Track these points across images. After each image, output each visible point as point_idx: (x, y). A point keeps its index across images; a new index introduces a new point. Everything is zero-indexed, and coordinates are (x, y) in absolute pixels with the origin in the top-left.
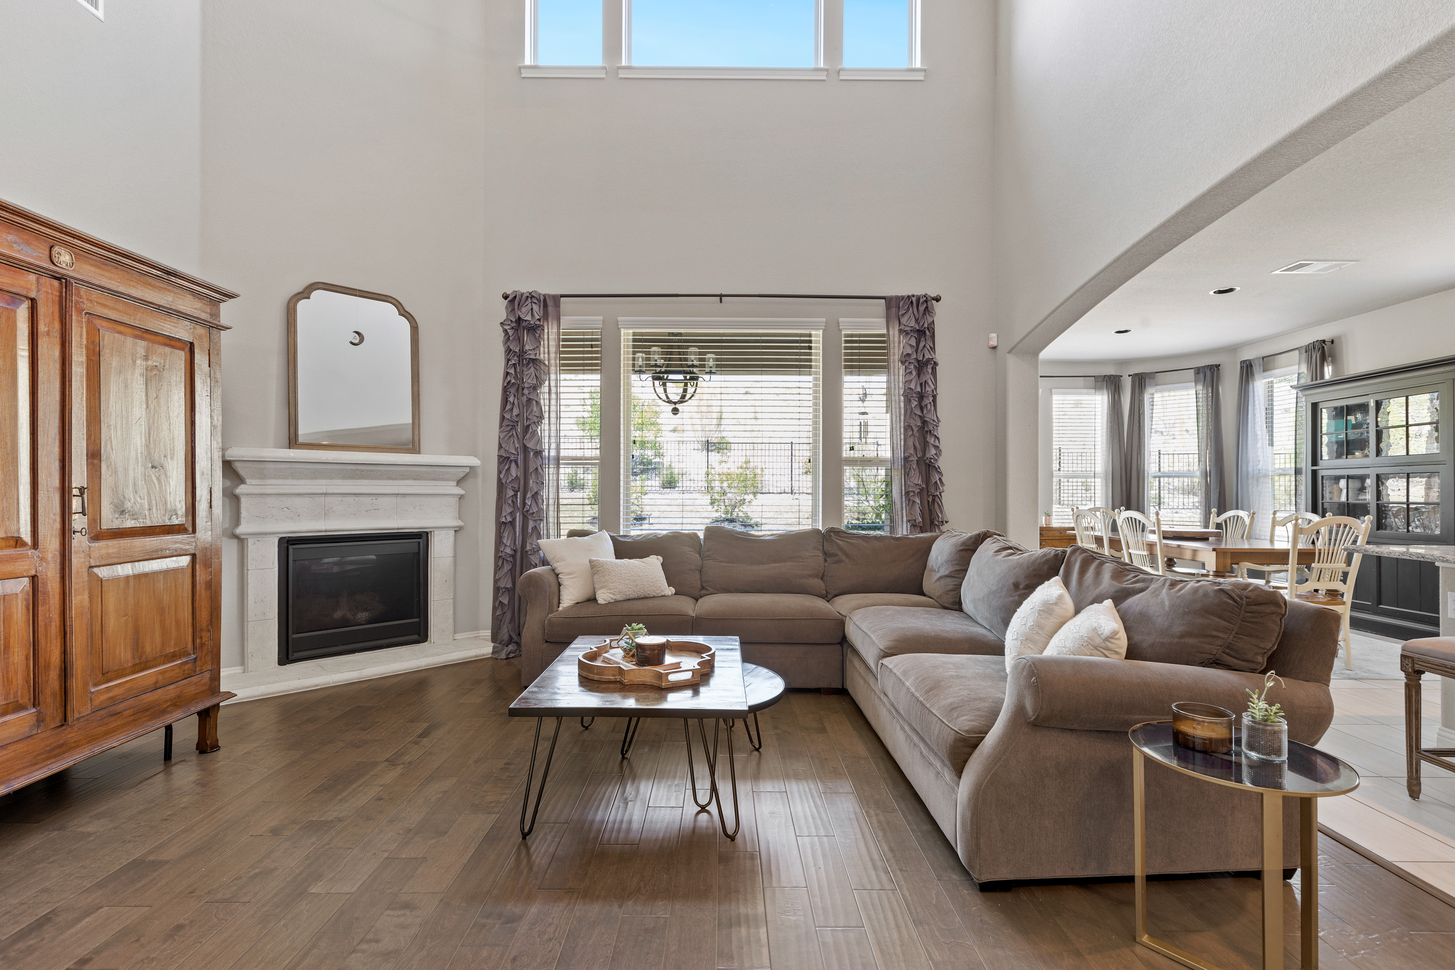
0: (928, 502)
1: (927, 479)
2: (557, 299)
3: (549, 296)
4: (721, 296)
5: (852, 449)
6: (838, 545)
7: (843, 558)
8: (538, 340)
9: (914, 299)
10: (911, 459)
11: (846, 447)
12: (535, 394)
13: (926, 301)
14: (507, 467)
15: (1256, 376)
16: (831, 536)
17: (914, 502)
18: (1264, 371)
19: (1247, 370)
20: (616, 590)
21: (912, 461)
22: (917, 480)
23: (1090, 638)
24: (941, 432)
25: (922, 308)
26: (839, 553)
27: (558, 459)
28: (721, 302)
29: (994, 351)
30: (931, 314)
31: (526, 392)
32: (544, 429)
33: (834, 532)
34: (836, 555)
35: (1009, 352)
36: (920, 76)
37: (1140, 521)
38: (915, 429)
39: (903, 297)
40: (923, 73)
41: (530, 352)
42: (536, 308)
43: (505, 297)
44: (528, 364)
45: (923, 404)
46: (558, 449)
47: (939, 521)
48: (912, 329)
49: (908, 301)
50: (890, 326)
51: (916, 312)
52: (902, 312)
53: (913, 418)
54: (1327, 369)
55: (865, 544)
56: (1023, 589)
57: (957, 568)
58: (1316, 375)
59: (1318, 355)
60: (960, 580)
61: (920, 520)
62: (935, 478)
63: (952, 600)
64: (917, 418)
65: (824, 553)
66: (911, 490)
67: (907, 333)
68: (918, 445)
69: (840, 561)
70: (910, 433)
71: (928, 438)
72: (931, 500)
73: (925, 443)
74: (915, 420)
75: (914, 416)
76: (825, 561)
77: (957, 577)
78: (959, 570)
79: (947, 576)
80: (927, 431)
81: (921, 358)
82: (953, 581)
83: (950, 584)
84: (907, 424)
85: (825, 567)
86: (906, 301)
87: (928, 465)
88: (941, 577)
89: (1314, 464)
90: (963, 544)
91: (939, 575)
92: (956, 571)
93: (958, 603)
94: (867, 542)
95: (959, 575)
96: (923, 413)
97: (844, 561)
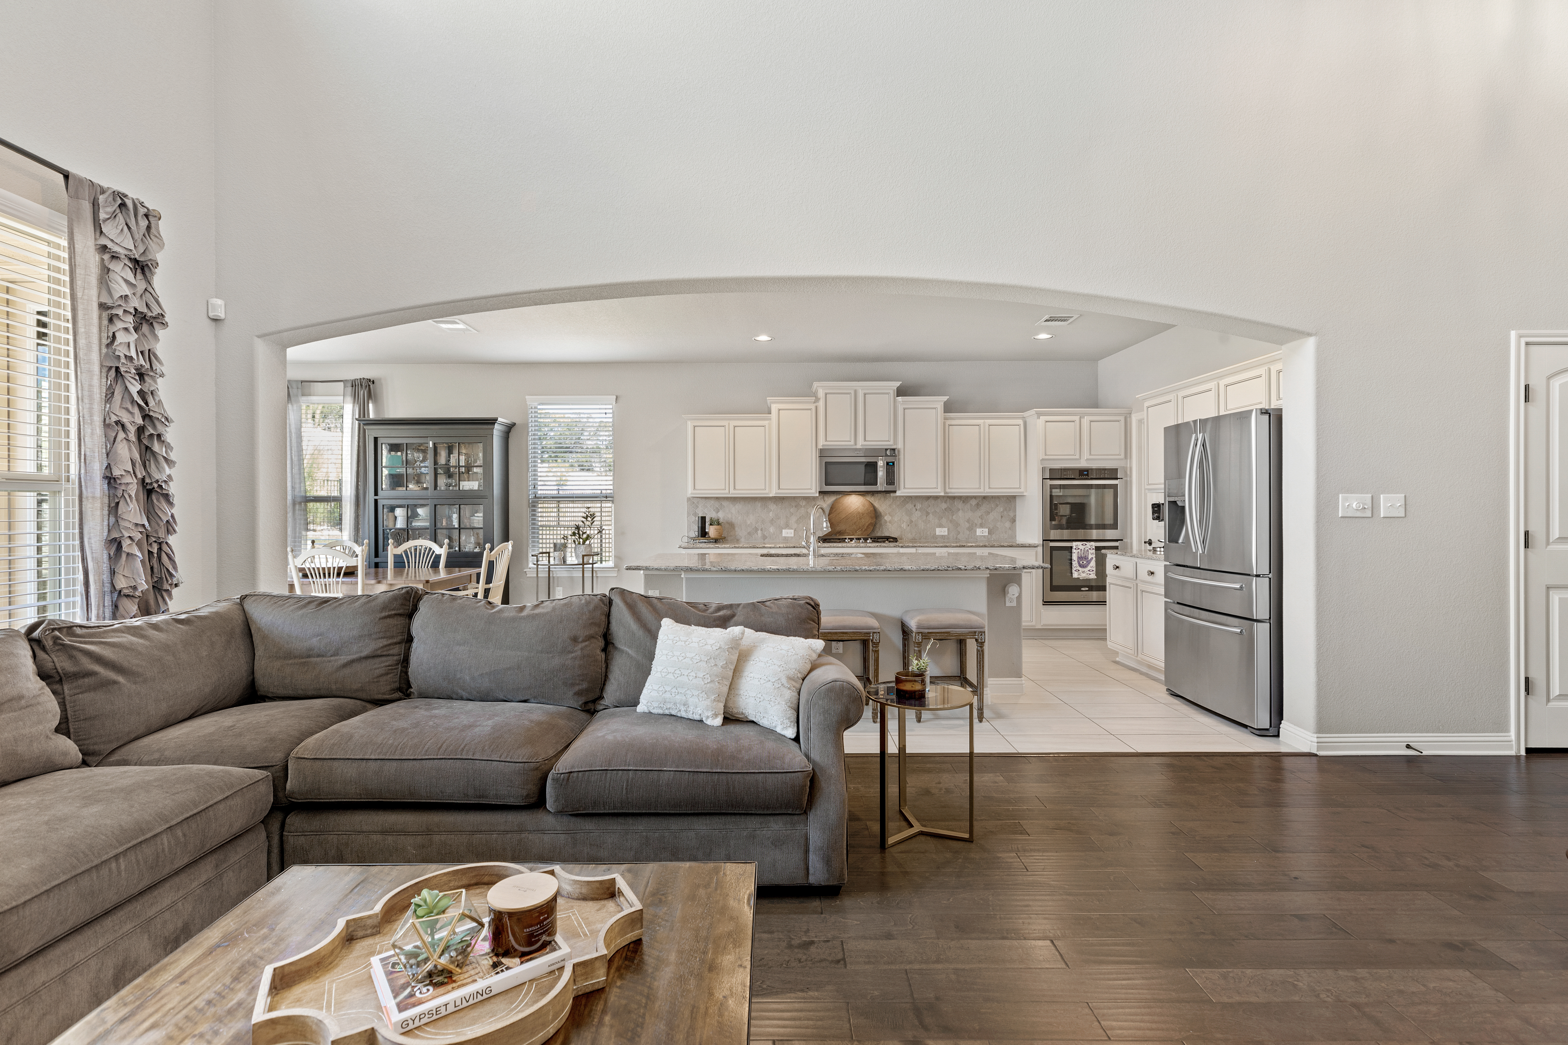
0: (150, 553)
1: (151, 514)
6: (87, 653)
7: (111, 675)
9: (128, 202)
10: (124, 481)
13: (147, 216)
16: (58, 638)
17: (128, 555)
18: (301, 396)
21: (126, 483)
22: (133, 514)
24: (172, 434)
25: (144, 223)
26: (97, 668)
29: (213, 324)
33: (60, 629)
34: (90, 674)
35: (259, 337)
38: (132, 430)
39: (103, 190)
45: (145, 388)
47: (171, 585)
48: (127, 253)
49: (114, 200)
50: (76, 231)
51: (134, 227)
52: (102, 215)
53: (127, 410)
54: (371, 405)
55: (141, 641)
56: (583, 641)
57: (385, 642)
58: (363, 411)
59: (362, 393)
60: (395, 658)
61: (145, 586)
62: (166, 514)
63: (389, 688)
64: (136, 411)
65: (43, 675)
66: (126, 535)
67: (115, 257)
68: (137, 456)
69: (107, 684)
70: (121, 435)
71: (156, 447)
72: (155, 551)
73: (146, 451)
74: (131, 413)
75: (129, 406)
76: (54, 692)
77: (388, 655)
78: (390, 645)
79: (367, 658)
80: (151, 435)
81: (144, 310)
82: (382, 662)
83: (379, 666)
84: (114, 418)
85: (63, 705)
86: (111, 199)
87: (149, 492)
88: (352, 662)
89: (376, 494)
90: (384, 608)
91: (343, 659)
92: (386, 646)
93: (400, 689)
94: (142, 637)
95: (391, 652)
96: (147, 404)
97: (115, 682)
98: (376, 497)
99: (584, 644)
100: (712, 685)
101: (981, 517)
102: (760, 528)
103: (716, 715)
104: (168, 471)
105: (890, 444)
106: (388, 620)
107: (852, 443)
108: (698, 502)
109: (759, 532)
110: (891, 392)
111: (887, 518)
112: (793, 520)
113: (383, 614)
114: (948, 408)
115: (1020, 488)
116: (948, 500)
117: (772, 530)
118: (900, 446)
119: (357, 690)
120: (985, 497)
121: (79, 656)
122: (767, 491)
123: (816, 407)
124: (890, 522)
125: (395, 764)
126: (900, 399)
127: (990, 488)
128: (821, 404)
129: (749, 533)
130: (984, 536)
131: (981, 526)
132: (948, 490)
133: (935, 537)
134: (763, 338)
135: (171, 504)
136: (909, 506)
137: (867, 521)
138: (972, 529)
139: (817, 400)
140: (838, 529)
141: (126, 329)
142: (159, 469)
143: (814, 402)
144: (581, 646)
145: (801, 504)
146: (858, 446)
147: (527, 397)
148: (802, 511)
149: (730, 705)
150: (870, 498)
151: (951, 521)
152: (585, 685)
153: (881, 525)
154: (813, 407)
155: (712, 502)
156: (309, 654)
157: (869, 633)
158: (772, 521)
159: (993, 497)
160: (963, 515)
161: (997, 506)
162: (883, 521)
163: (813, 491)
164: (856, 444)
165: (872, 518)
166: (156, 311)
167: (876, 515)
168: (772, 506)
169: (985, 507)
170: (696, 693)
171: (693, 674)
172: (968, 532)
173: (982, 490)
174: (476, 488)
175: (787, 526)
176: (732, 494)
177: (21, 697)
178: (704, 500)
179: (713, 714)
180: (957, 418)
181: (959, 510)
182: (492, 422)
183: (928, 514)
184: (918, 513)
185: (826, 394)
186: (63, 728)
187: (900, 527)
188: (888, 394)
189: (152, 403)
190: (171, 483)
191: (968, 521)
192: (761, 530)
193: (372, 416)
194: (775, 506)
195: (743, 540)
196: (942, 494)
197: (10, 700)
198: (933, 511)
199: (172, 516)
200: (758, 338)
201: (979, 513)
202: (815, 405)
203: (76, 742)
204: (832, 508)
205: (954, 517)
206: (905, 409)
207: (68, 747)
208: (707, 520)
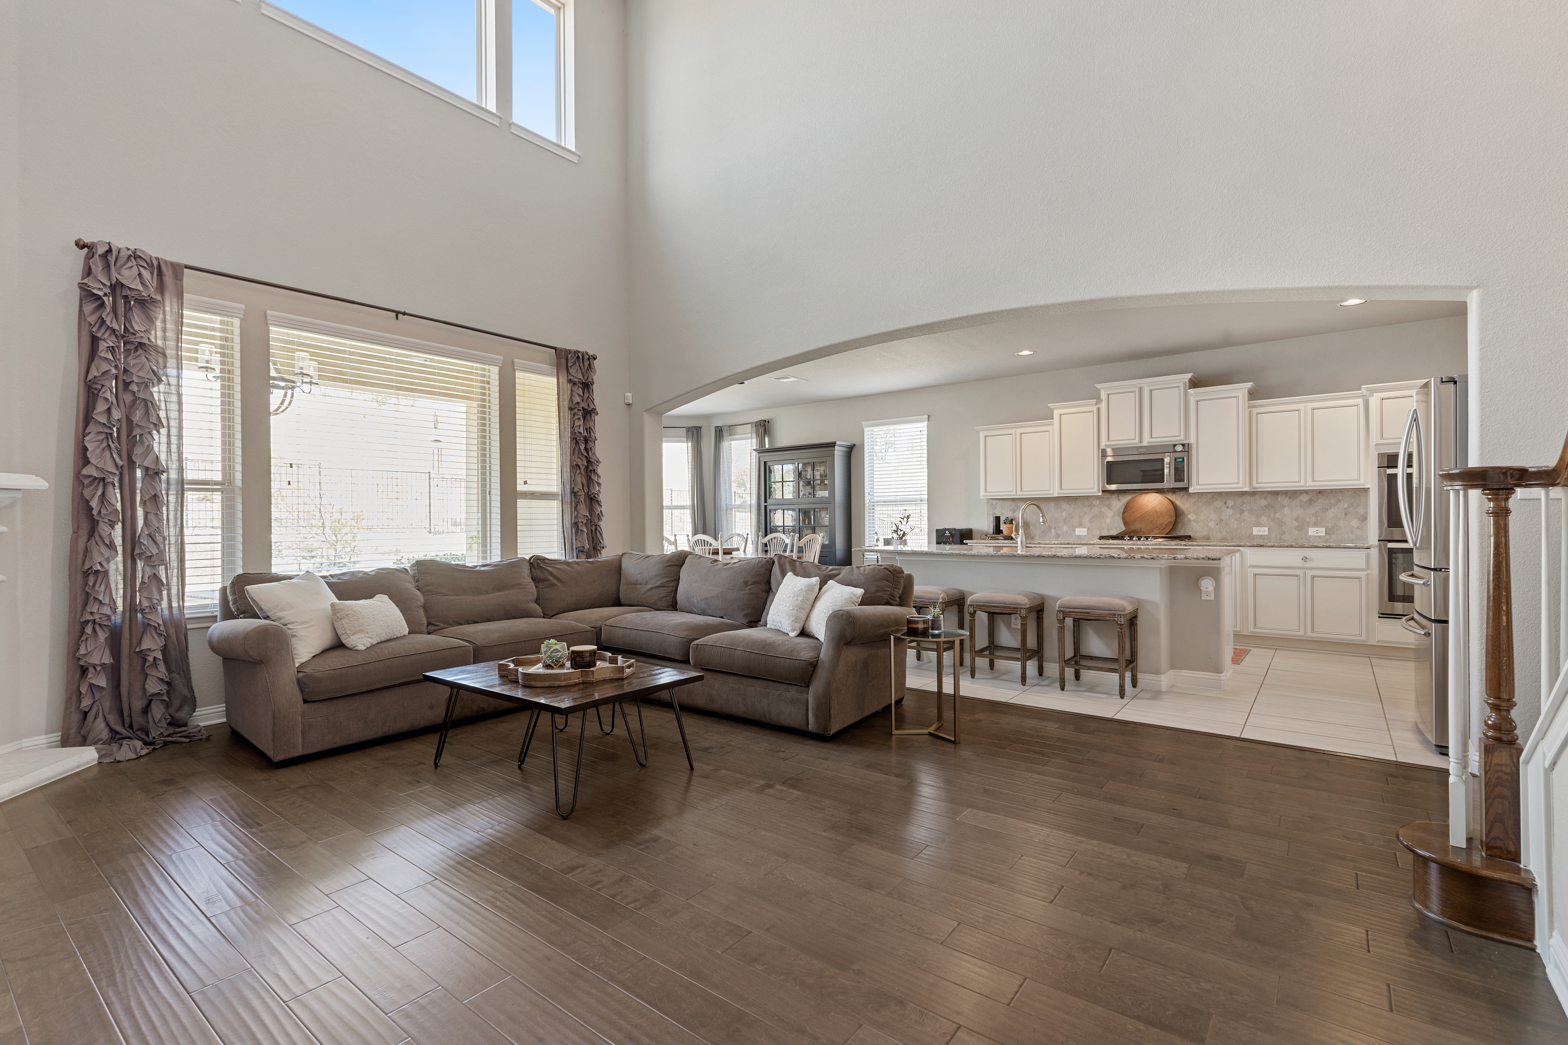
0: (592, 530)
1: (591, 511)
2: (178, 269)
3: (166, 262)
4: (397, 313)
5: (525, 483)
6: (548, 571)
7: (555, 582)
8: (151, 320)
9: (580, 355)
10: (579, 494)
11: (520, 481)
12: (148, 393)
13: (589, 359)
14: (100, 492)
15: (725, 438)
16: (539, 563)
17: (581, 530)
18: (730, 435)
19: (720, 433)
20: (373, 633)
21: (580, 495)
22: (584, 511)
23: (850, 598)
24: (600, 470)
25: (587, 364)
26: (551, 578)
27: (181, 482)
28: (397, 319)
29: (628, 407)
30: (593, 370)
31: (134, 388)
32: (159, 443)
33: (540, 560)
34: (548, 580)
35: (645, 411)
36: (575, 159)
37: (708, 542)
38: (582, 468)
39: (570, 351)
40: (577, 158)
41: (142, 335)
42: (146, 274)
43: (80, 245)
44: (136, 350)
45: (588, 447)
46: (181, 469)
47: (600, 547)
48: (579, 380)
49: (575, 355)
50: (560, 374)
51: (582, 367)
52: (570, 364)
53: (580, 458)
54: (767, 439)
55: (569, 568)
56: (751, 585)
57: (667, 579)
58: (762, 443)
59: (761, 430)
60: (671, 588)
61: (587, 546)
62: (598, 511)
63: (666, 604)
64: (584, 459)
65: (533, 579)
66: (580, 521)
67: (575, 384)
68: (584, 482)
69: (553, 585)
70: (578, 471)
71: (593, 477)
72: (594, 529)
73: (589, 480)
74: (582, 460)
75: (581, 457)
76: (536, 586)
77: (668, 587)
78: (669, 581)
79: (658, 587)
80: (591, 470)
81: (586, 407)
82: (665, 590)
83: (663, 592)
84: (575, 463)
85: (538, 592)
86: (574, 355)
87: (591, 499)
88: (652, 588)
89: (766, 502)
90: (668, 561)
91: (649, 587)
92: (667, 581)
93: (672, 606)
94: (570, 567)
95: (670, 585)
96: (588, 454)
97: (556, 585)
98: (766, 504)
99: (751, 586)
100: (793, 611)
101: (1316, 515)
102: (1053, 527)
103: (793, 630)
104: (597, 488)
105: (1181, 438)
106: (670, 568)
107: (1137, 440)
108: (996, 504)
109: (1053, 530)
110: (1182, 385)
111: (1191, 516)
112: (1086, 519)
113: (668, 564)
114: (1253, 395)
115: (1358, 479)
116: (1269, 496)
117: (1065, 528)
118: (1192, 440)
119: (652, 604)
120: (1320, 492)
121: (545, 571)
122: (1051, 492)
123: (1099, 409)
124: (1195, 521)
125: (635, 631)
126: (1191, 391)
127: (1313, 481)
128: (1103, 406)
129: (1043, 532)
130: (1320, 537)
131: (1316, 525)
132: (1256, 485)
133: (1251, 536)
134: (1026, 353)
135: (601, 506)
136: (1219, 503)
137: (1168, 519)
138: (1302, 526)
139: (1099, 400)
140: (1133, 528)
141: (579, 419)
142: (594, 488)
143: (1096, 404)
144: (749, 587)
145: (1094, 503)
146: (1145, 444)
147: (863, 423)
148: (1096, 510)
149: (806, 626)
150: (1172, 497)
151: (1273, 520)
152: (749, 611)
153: (1184, 524)
154: (1095, 409)
155: (1009, 503)
156: (636, 583)
157: (1017, 608)
158: (1065, 521)
159: (1332, 491)
160: (1289, 513)
161: (1339, 501)
162: (1186, 520)
163: (1095, 490)
164: (1141, 441)
165: (1170, 516)
166: (592, 407)
167: (1177, 513)
168: (1065, 506)
169: (1321, 502)
170: (784, 615)
171: (785, 604)
172: (1297, 532)
173: (1302, 484)
174: (827, 496)
175: (1081, 525)
176: (1019, 495)
177: (520, 584)
178: (1001, 501)
179: (792, 629)
180: (1267, 405)
181: (1284, 507)
182: (832, 445)
183: (1242, 512)
184: (1230, 511)
185: (1108, 395)
186: (537, 601)
187: (1207, 526)
188: (1177, 387)
189: (590, 454)
190: (600, 495)
191: (1297, 519)
192: (1055, 528)
193: (767, 446)
194: (1068, 506)
195: (1037, 538)
196: (1247, 489)
197: (517, 585)
198: (1248, 508)
199: (601, 511)
200: (1021, 354)
201: (1312, 510)
202: (1097, 406)
203: (541, 608)
204: (1127, 508)
205: (1277, 515)
206: (1197, 401)
207: (538, 609)
208: (1002, 520)
